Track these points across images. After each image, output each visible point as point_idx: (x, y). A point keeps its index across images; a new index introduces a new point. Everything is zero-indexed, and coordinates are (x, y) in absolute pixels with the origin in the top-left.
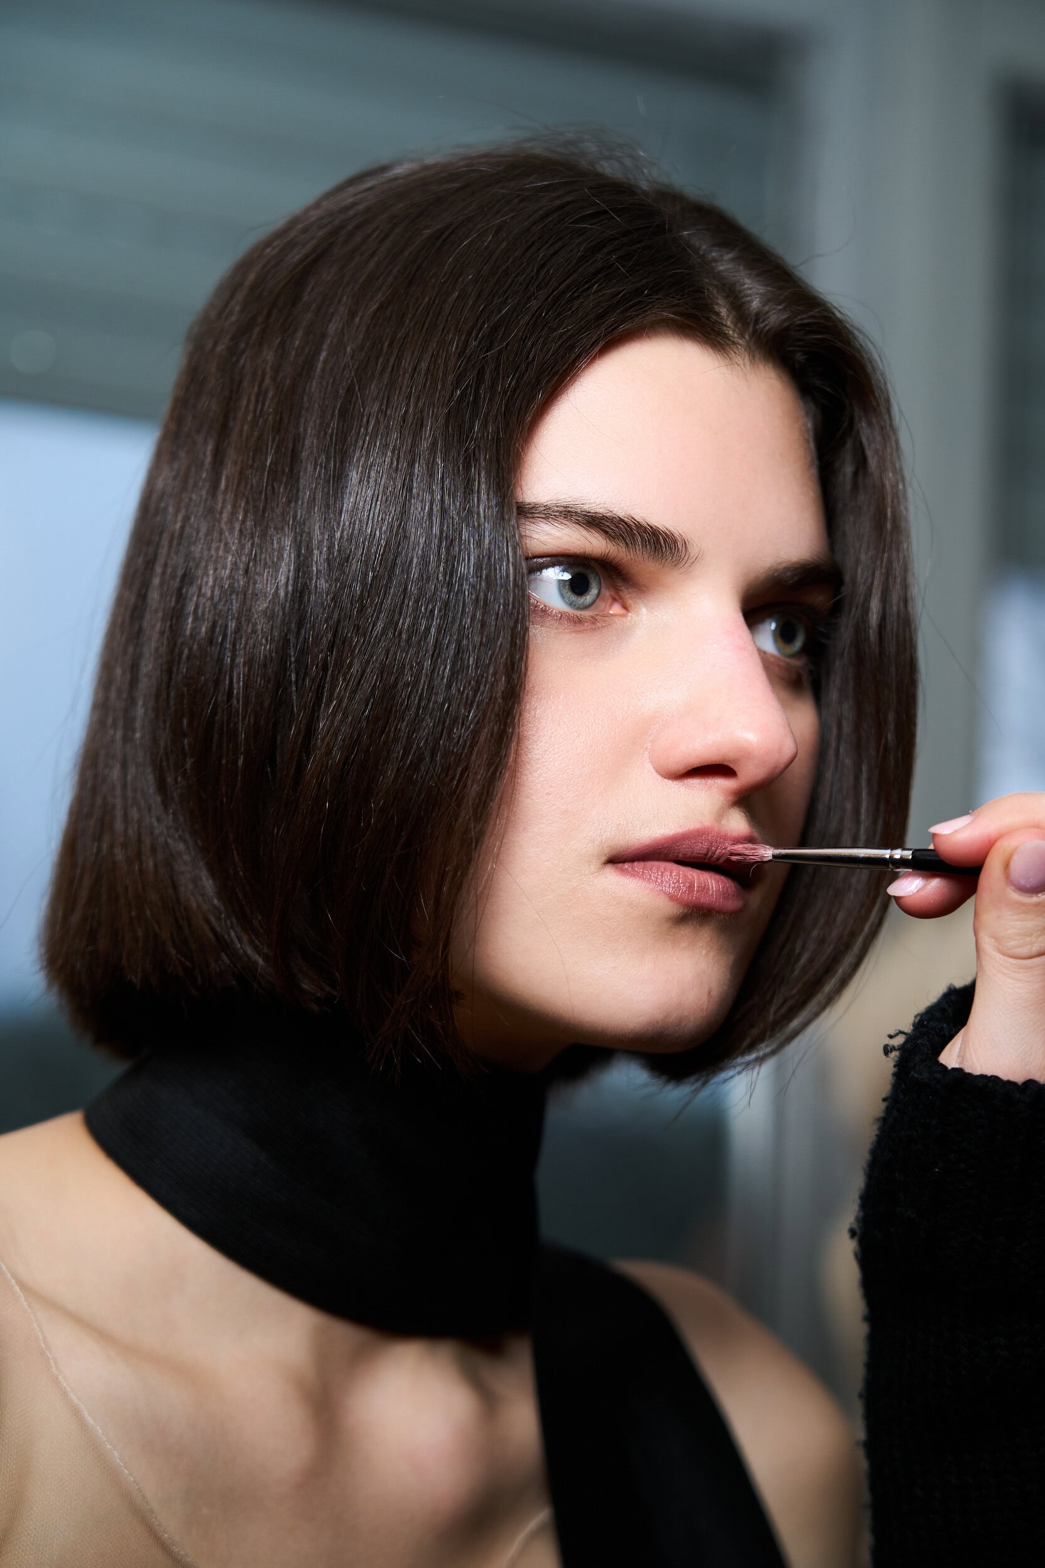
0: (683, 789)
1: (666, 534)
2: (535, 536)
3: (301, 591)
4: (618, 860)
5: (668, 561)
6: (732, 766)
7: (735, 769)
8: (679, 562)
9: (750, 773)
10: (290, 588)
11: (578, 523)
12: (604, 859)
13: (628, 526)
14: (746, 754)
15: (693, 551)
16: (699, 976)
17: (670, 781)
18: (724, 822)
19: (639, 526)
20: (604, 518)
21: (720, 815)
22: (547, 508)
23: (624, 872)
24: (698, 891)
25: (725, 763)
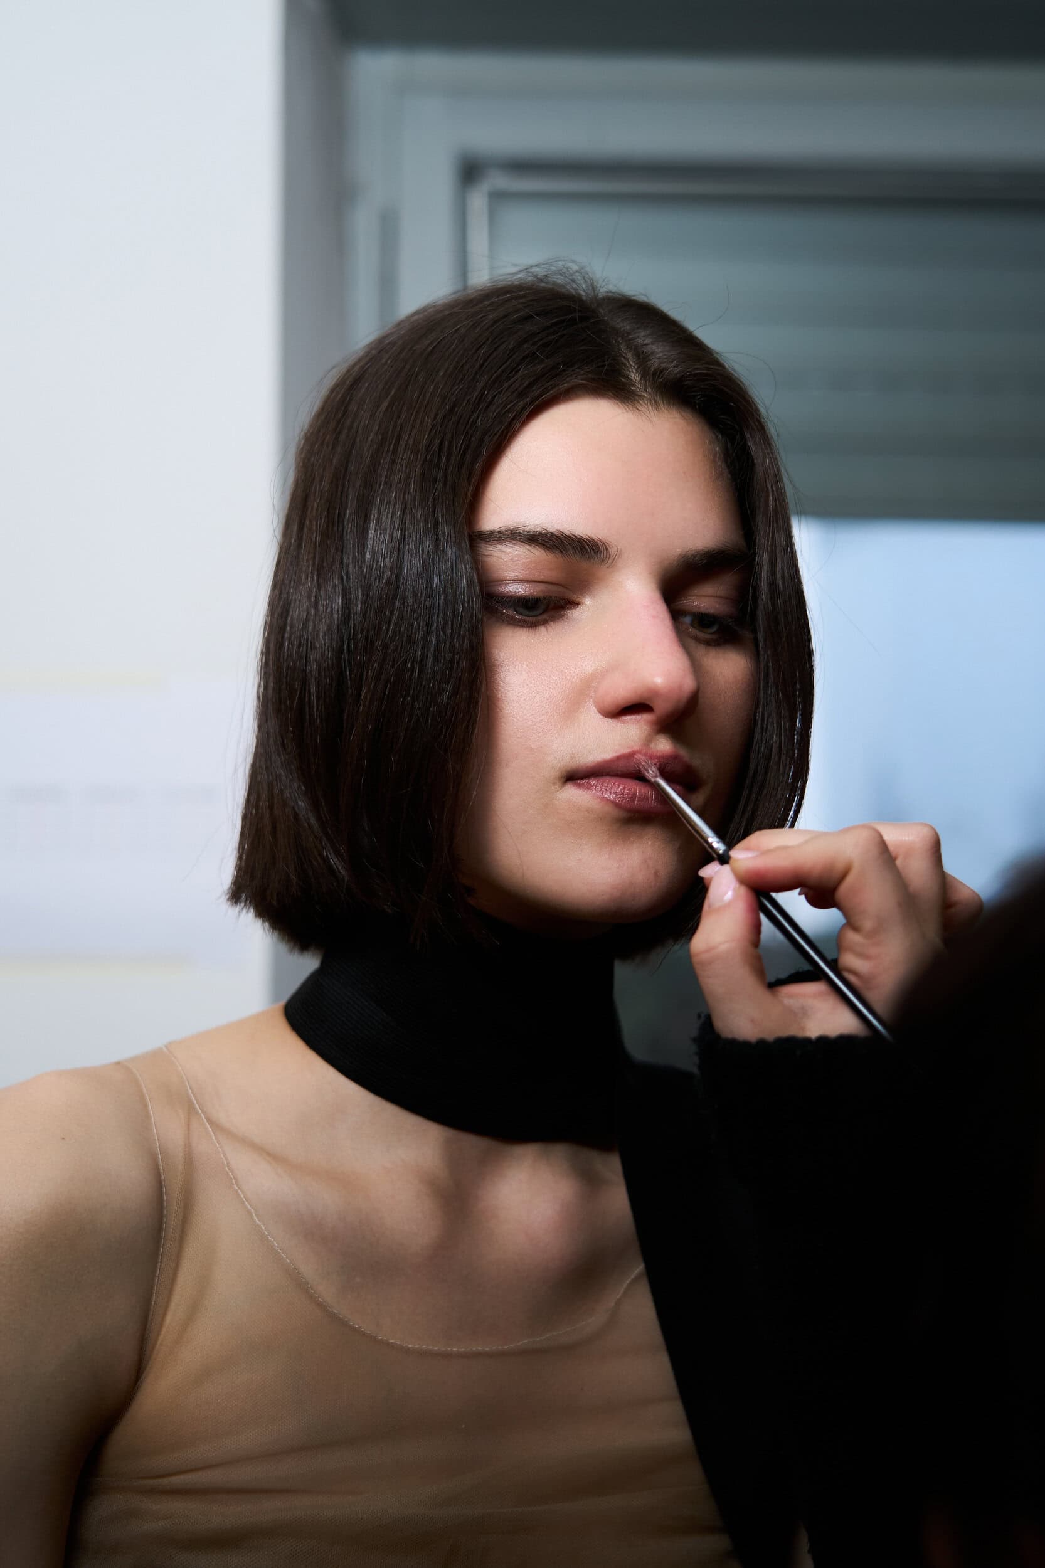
0: (619, 724)
1: (590, 541)
2: (495, 554)
3: (346, 616)
4: (573, 777)
5: (595, 560)
6: (648, 703)
7: (651, 705)
8: (603, 561)
9: (662, 707)
10: (340, 613)
11: (521, 540)
12: (564, 780)
13: (560, 539)
14: (654, 693)
15: (613, 550)
16: (646, 861)
17: (610, 719)
18: (652, 745)
19: (567, 537)
20: (540, 535)
21: (648, 741)
22: (500, 532)
23: (580, 786)
24: (638, 801)
25: (643, 702)
